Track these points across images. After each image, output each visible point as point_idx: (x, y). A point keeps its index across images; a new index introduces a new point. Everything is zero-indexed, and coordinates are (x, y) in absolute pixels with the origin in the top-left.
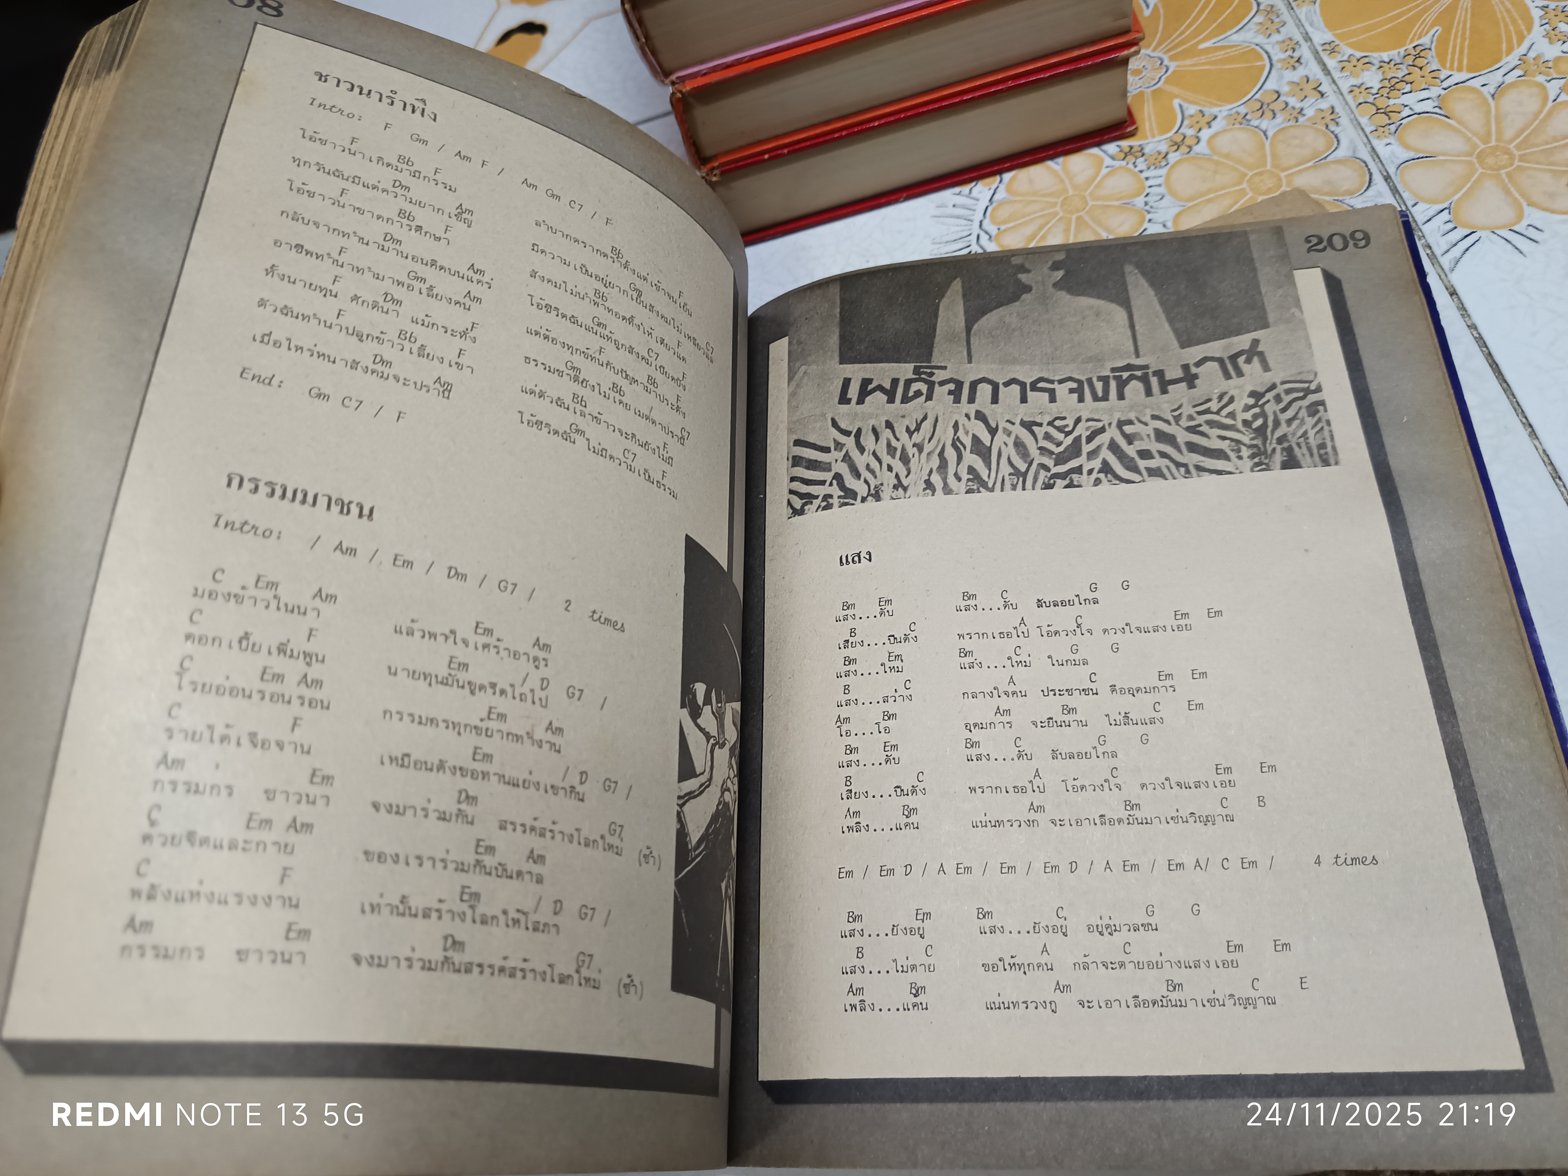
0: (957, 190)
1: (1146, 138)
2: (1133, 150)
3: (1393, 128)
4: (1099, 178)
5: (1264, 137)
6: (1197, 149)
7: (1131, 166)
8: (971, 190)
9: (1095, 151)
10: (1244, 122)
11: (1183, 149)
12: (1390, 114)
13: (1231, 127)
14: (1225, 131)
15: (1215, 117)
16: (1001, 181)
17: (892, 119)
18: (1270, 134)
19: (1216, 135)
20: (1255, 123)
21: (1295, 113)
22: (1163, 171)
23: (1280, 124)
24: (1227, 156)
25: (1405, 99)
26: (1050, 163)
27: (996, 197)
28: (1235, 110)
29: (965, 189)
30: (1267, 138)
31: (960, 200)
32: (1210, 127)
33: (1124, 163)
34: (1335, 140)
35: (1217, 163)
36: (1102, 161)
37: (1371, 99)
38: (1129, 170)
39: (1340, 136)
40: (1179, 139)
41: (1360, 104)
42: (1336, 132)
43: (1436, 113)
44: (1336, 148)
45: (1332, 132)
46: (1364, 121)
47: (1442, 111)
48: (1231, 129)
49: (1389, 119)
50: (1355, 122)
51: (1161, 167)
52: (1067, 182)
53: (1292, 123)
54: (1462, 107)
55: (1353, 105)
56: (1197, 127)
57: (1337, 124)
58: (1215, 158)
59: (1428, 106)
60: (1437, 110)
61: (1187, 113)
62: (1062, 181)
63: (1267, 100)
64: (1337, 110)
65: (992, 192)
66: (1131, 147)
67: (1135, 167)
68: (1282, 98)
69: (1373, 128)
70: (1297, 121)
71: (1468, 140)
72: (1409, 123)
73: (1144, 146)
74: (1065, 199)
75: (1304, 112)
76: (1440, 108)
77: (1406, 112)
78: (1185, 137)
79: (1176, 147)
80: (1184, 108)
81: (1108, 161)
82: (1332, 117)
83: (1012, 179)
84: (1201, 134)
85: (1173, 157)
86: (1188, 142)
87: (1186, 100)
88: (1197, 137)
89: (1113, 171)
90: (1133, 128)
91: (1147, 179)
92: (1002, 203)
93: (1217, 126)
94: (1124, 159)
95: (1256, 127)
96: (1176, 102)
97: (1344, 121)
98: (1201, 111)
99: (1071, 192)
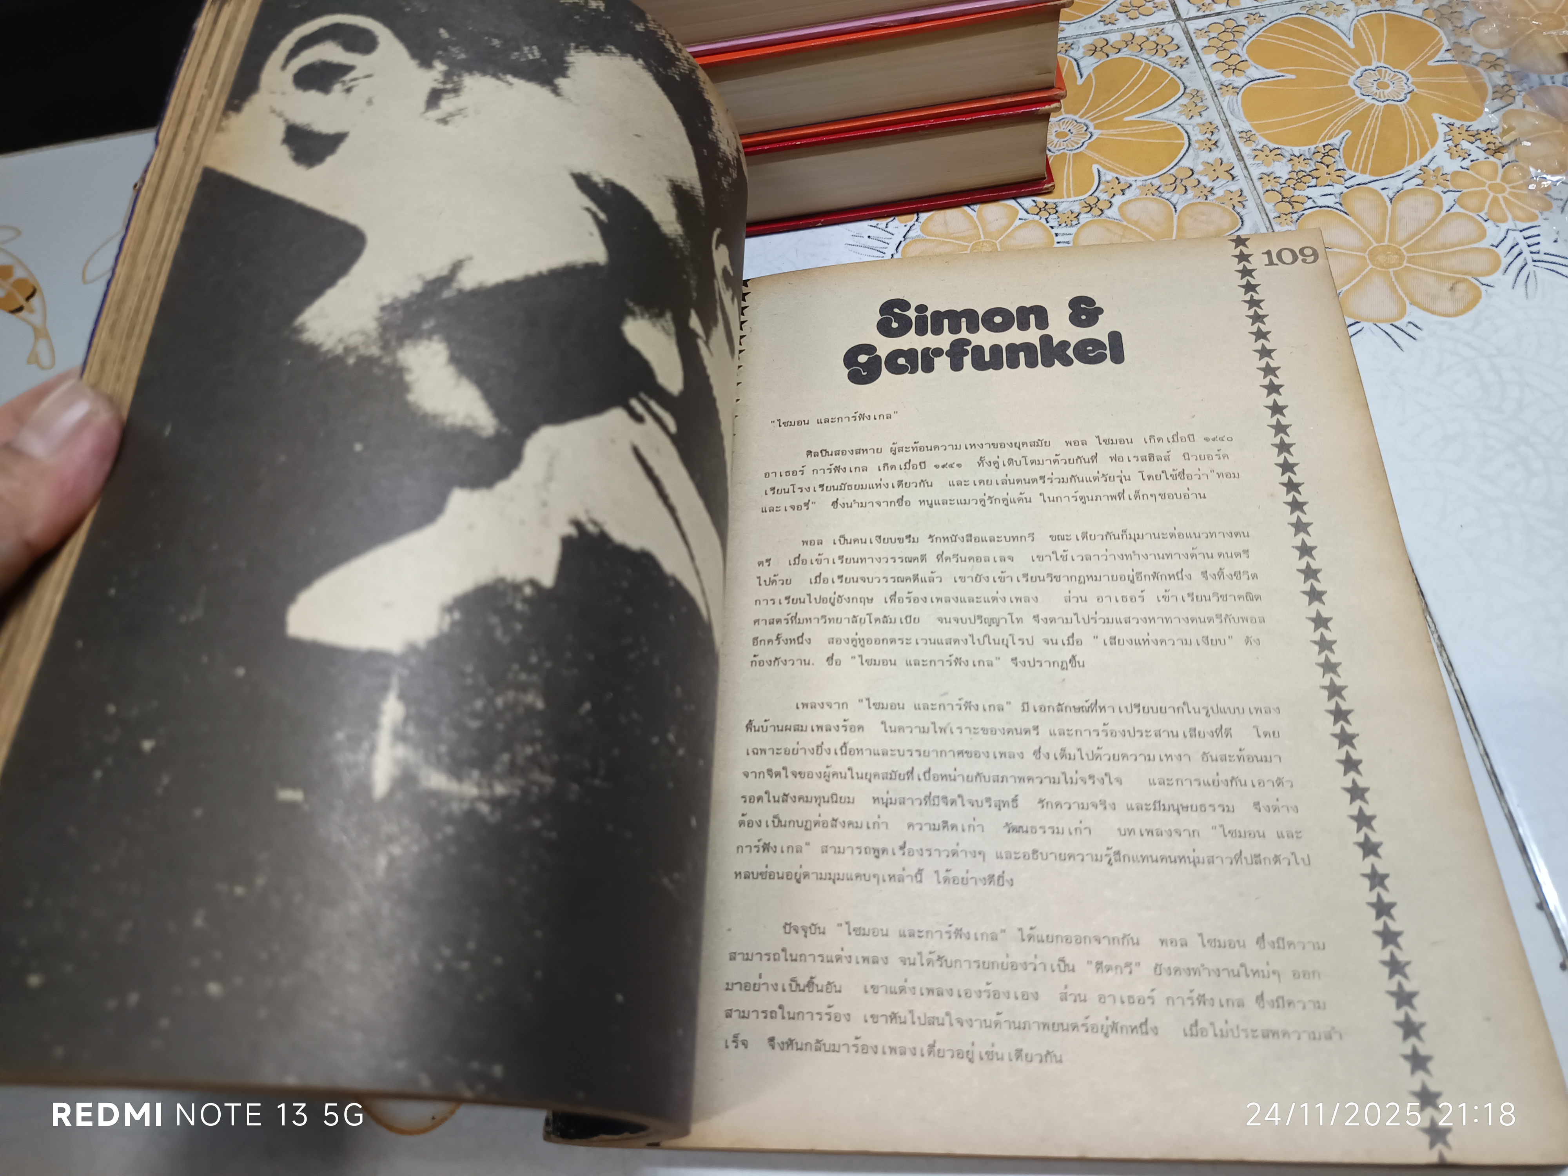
0: (874, 222)
1: (1062, 197)
2: (1047, 207)
3: (1295, 216)
4: (1011, 228)
5: (1174, 210)
6: (1108, 213)
7: (1043, 221)
8: (887, 224)
9: (1011, 202)
10: (1157, 193)
11: (1096, 211)
12: (1294, 204)
13: (1144, 196)
14: (1137, 199)
15: (1131, 185)
16: (917, 221)
17: (814, 140)
18: (1179, 208)
19: (1129, 201)
20: (1167, 195)
21: (1205, 191)
22: (1073, 230)
23: (1190, 200)
24: (1135, 223)
25: (1310, 192)
26: (966, 208)
27: (911, 234)
28: (1149, 181)
29: (882, 223)
30: (1176, 211)
31: (874, 232)
32: (1123, 194)
33: (1037, 218)
34: (1240, 221)
35: (1125, 228)
36: (1018, 212)
37: (1278, 188)
38: (1041, 224)
39: (1244, 218)
40: (1092, 201)
41: (1267, 191)
42: (1241, 214)
43: (1337, 209)
44: (1240, 228)
45: (1238, 213)
46: (1269, 207)
47: (1342, 208)
48: (1144, 198)
49: (1293, 208)
50: (1260, 207)
51: (1072, 225)
52: (980, 229)
53: (1202, 200)
54: (1361, 205)
55: (1261, 191)
56: (1113, 192)
57: (1244, 206)
58: (1125, 223)
59: (1330, 201)
60: (1338, 206)
61: (1103, 179)
62: (976, 227)
63: (1180, 177)
64: (1245, 193)
65: (908, 228)
66: (1046, 204)
67: (1047, 222)
68: (1195, 176)
69: (1276, 214)
70: (1206, 199)
71: (1363, 236)
72: (1311, 214)
73: (1058, 204)
74: (976, 244)
75: (1214, 192)
76: (1341, 204)
77: (1310, 204)
78: (1099, 200)
79: (1089, 208)
80: (1102, 174)
81: (1022, 214)
82: (1240, 199)
83: (928, 219)
84: (1113, 200)
85: (1084, 218)
86: (1100, 205)
87: (1104, 166)
88: (1110, 202)
89: (1025, 223)
90: (1050, 185)
91: (1057, 235)
92: (915, 240)
93: (1130, 194)
94: (1037, 214)
95: (1167, 200)
96: (1095, 167)
97: (1251, 204)
98: (1117, 178)
99: (982, 239)
